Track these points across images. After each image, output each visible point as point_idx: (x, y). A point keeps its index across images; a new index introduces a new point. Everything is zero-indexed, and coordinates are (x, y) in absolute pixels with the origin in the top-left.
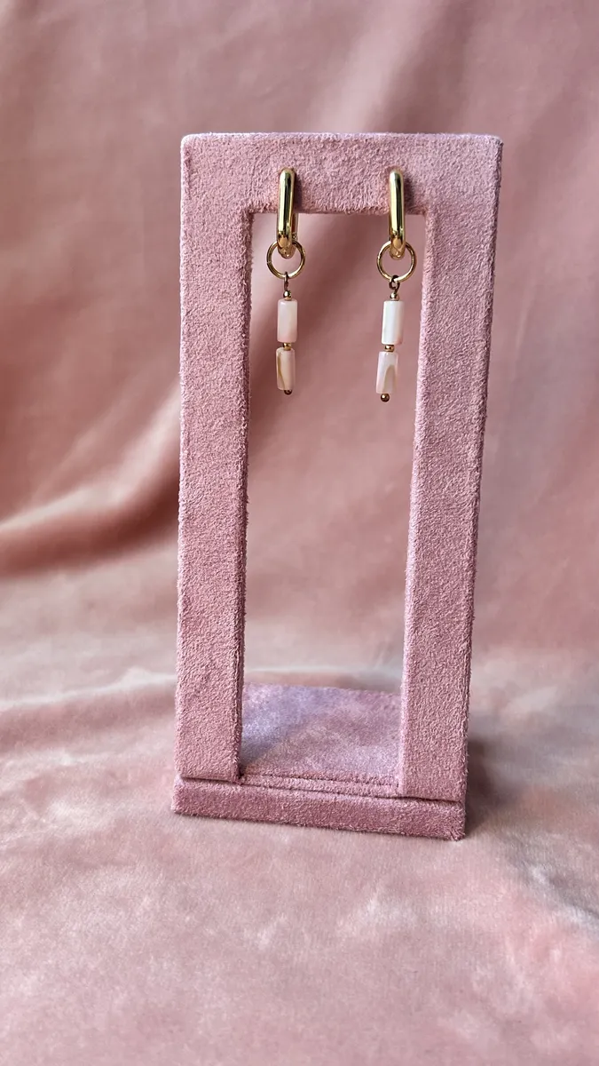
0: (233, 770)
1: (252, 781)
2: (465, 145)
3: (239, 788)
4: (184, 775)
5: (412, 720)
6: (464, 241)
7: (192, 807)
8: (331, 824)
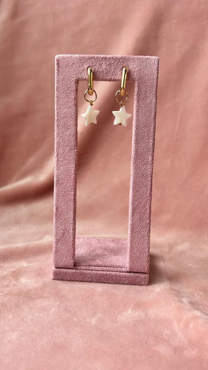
0: (73, 264)
1: (79, 268)
2: (147, 59)
3: (74, 270)
4: (56, 267)
5: (131, 246)
6: (147, 90)
7: (58, 277)
8: (105, 281)
